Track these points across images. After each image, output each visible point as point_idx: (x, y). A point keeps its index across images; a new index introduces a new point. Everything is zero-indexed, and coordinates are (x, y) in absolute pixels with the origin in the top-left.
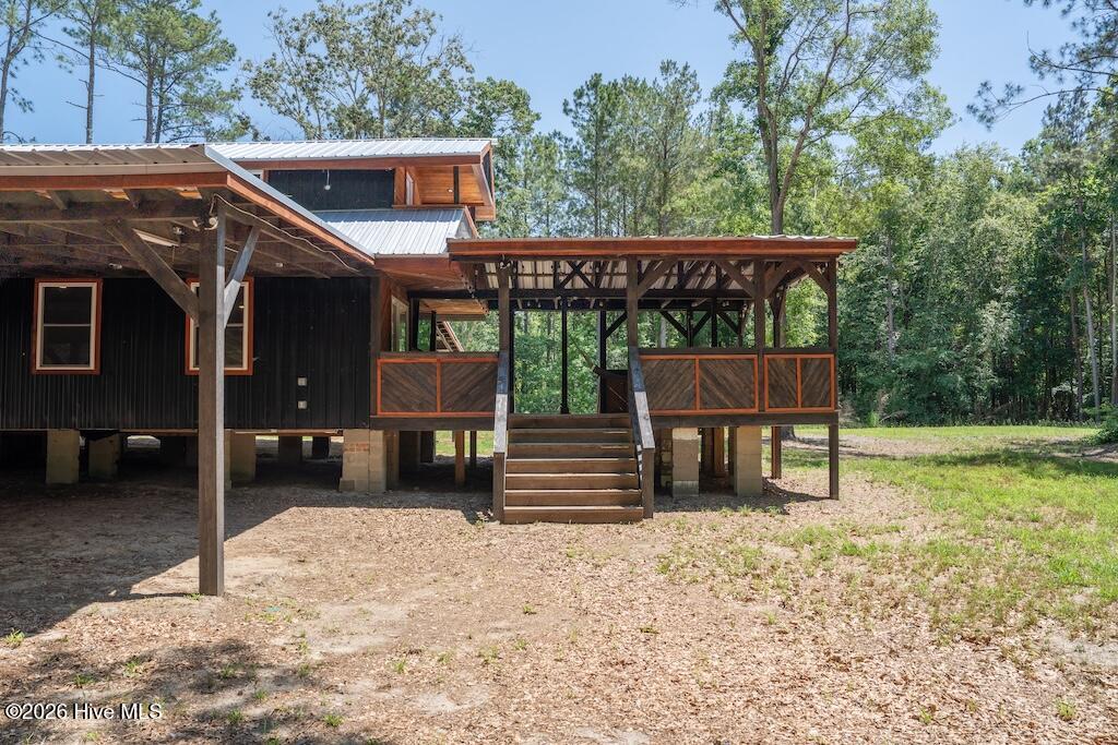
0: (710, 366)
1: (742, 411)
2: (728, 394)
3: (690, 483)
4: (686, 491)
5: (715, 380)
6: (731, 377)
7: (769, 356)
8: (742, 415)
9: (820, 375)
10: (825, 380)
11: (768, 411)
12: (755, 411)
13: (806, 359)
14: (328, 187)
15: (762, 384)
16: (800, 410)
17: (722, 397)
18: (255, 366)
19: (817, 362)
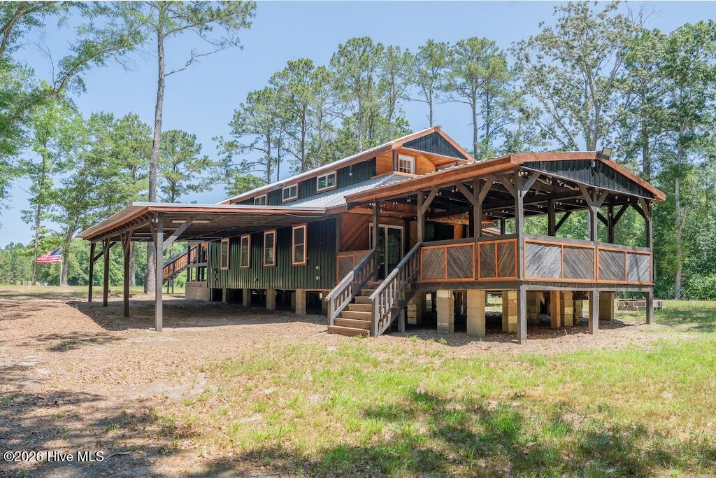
0: (452, 251)
1: (466, 280)
2: (460, 269)
3: (445, 324)
4: (443, 329)
5: (454, 260)
6: (462, 258)
7: (481, 243)
8: (467, 283)
9: (509, 254)
10: (513, 257)
11: (480, 279)
12: (473, 279)
13: (501, 244)
14: (351, 174)
15: (477, 261)
16: (496, 279)
17: (458, 271)
18: (307, 261)
19: (507, 245)
